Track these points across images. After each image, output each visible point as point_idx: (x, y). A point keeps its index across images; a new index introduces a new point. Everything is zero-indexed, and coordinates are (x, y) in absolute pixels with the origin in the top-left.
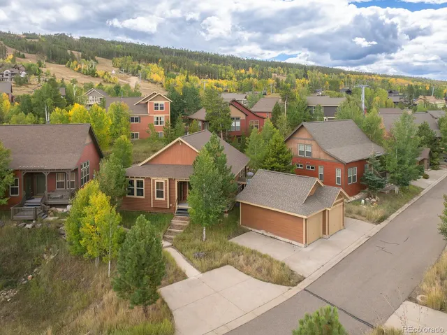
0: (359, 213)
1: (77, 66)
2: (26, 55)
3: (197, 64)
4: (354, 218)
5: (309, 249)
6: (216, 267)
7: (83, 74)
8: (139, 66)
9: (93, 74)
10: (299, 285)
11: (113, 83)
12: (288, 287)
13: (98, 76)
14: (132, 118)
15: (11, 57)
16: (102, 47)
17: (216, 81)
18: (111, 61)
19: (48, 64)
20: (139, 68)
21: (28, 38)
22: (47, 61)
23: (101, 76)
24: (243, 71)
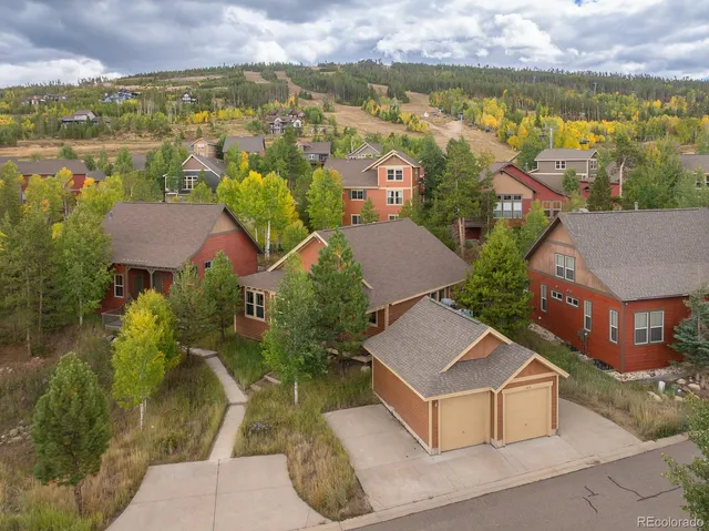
0: (626, 409)
1: (375, 107)
2: (314, 95)
3: (571, 94)
4: (608, 416)
5: (438, 459)
6: (261, 453)
7: (382, 119)
8: (465, 104)
9: (394, 118)
10: (347, 521)
11: (420, 132)
12: (323, 519)
13: (401, 122)
14: (354, 193)
15: (292, 99)
16: (419, 77)
17: (594, 124)
18: (428, 97)
19: (337, 107)
20: (465, 107)
21: (323, 70)
22: (338, 102)
23: (405, 122)
24: (657, 104)
